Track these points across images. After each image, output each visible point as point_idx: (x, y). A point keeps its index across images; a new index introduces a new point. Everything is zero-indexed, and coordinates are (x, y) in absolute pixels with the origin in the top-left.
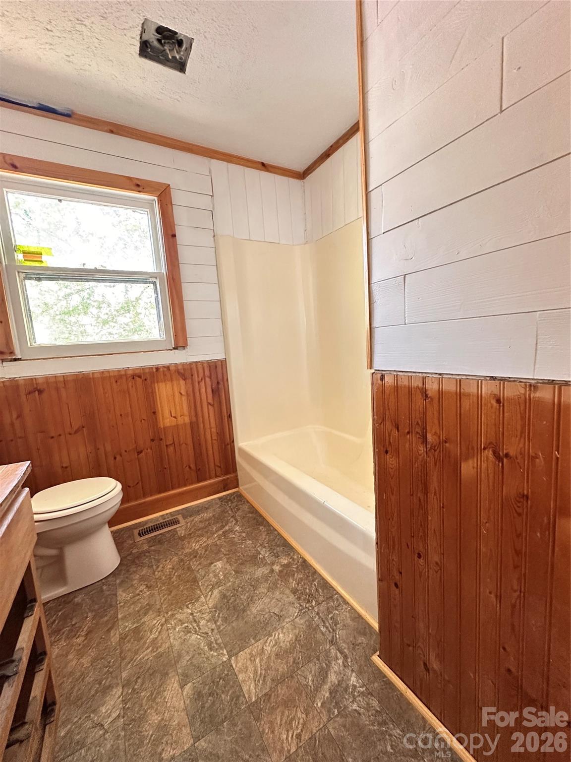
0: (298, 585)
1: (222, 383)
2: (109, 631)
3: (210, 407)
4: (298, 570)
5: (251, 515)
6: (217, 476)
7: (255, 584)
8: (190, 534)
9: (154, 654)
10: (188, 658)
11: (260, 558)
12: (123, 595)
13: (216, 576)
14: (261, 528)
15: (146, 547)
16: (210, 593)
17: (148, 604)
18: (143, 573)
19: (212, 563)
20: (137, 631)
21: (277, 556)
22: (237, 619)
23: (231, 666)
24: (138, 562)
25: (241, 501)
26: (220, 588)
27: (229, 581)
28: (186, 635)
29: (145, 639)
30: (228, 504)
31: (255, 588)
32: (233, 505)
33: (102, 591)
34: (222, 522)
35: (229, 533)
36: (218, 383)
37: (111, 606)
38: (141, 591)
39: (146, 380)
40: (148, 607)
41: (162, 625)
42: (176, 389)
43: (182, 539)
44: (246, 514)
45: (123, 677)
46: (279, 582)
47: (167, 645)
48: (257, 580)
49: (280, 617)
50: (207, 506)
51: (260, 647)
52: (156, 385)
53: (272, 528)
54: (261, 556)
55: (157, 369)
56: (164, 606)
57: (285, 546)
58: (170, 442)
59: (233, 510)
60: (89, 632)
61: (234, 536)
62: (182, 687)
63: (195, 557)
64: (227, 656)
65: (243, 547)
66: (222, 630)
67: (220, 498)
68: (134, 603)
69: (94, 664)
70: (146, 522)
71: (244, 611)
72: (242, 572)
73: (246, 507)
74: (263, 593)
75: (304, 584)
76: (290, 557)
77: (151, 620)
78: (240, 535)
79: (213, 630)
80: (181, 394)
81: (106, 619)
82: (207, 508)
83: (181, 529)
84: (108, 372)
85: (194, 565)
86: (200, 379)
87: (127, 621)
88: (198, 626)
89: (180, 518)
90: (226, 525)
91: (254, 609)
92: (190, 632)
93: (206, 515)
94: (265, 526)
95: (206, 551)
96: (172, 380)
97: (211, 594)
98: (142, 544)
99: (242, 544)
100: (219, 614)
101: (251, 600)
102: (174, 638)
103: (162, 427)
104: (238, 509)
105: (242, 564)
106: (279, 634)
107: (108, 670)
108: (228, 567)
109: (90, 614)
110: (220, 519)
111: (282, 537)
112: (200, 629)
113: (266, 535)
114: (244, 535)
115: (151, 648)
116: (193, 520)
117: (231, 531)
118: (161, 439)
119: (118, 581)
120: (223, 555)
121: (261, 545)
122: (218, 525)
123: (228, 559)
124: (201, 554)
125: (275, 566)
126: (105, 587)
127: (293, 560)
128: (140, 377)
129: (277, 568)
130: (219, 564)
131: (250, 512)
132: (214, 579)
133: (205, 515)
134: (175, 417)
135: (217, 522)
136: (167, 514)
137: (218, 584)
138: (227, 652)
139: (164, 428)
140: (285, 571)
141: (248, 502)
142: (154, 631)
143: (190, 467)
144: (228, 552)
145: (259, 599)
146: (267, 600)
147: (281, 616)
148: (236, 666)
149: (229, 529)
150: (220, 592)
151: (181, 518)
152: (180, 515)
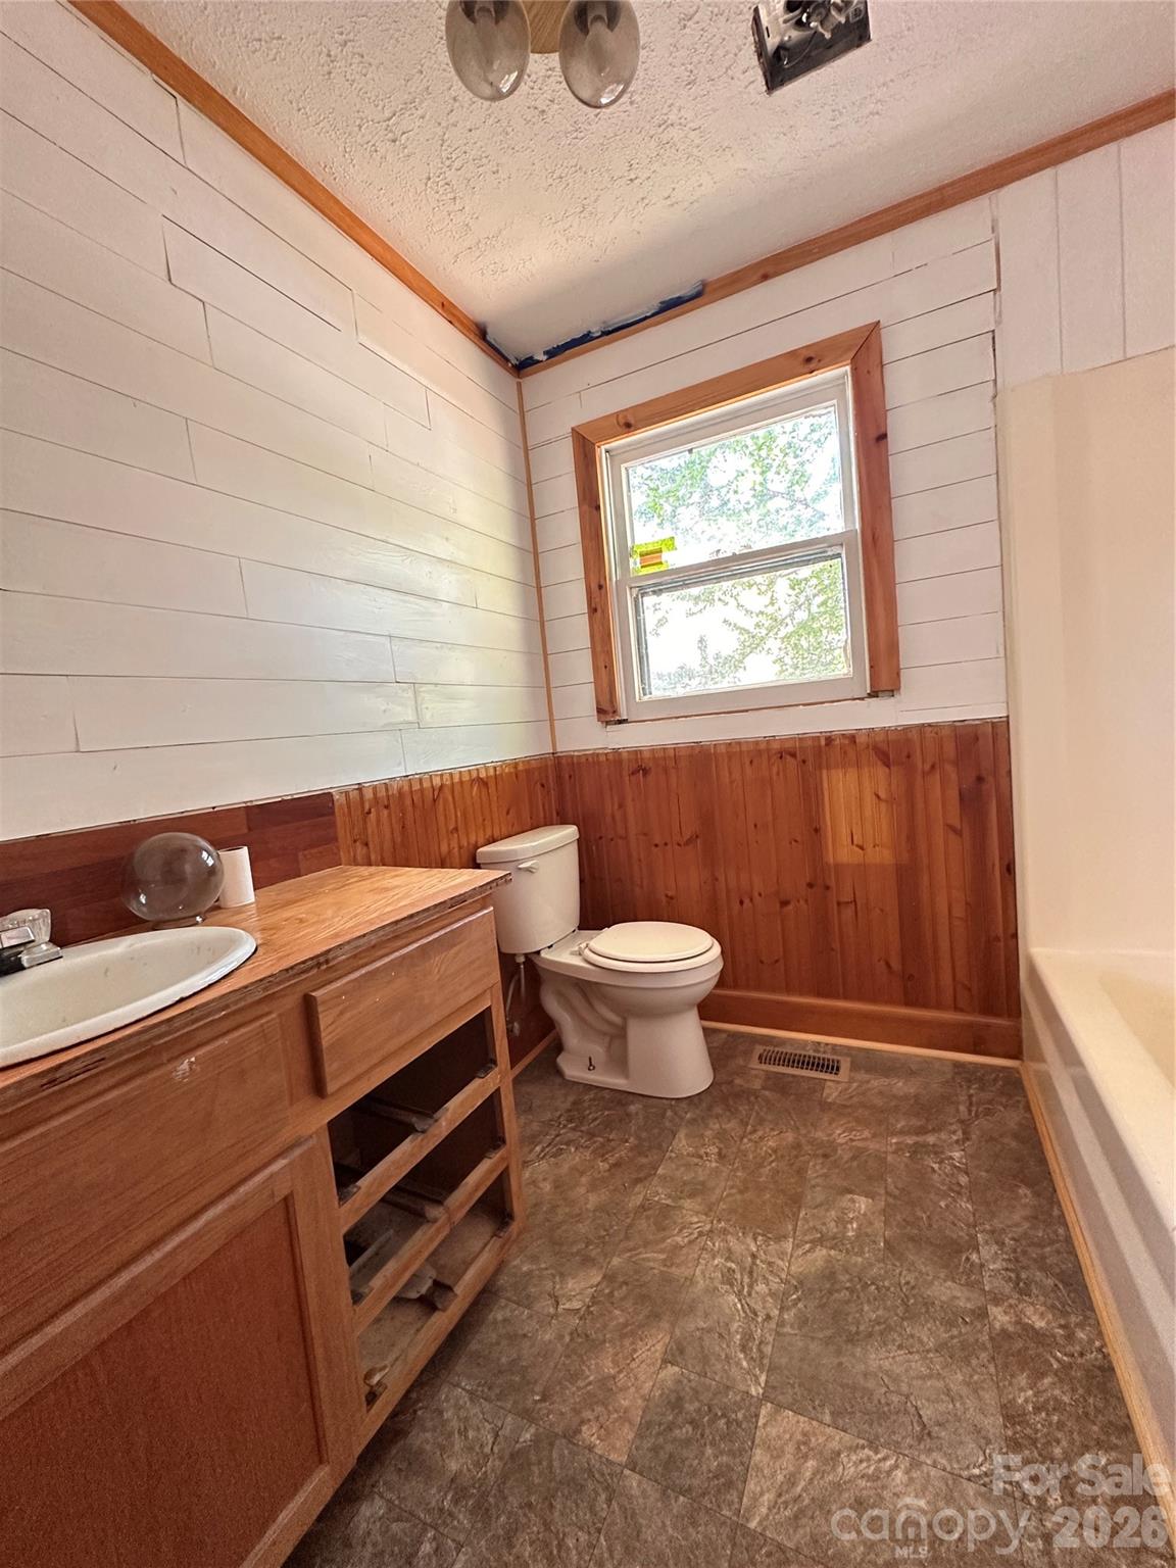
0: (1037, 1409)
1: (991, 779)
2: (638, 1181)
3: (952, 836)
4: (1064, 1374)
5: (1014, 1144)
6: (957, 1009)
7: (915, 1307)
8: (845, 1106)
9: (665, 1269)
10: (702, 1324)
11: (968, 1259)
12: (682, 1143)
13: (842, 1222)
14: (1023, 1190)
15: (757, 1085)
16: (807, 1246)
17: (703, 1183)
18: (727, 1126)
19: (850, 1192)
20: (666, 1210)
21: (1023, 1289)
22: (828, 1341)
23: (757, 1416)
24: (731, 1102)
25: (1010, 1097)
26: (832, 1252)
27: (861, 1253)
28: (723, 1283)
29: (667, 1233)
30: (969, 1087)
31: (910, 1315)
32: (982, 1094)
33: (663, 1116)
34: (928, 1120)
35: (928, 1153)
36: (980, 779)
37: (660, 1146)
38: (707, 1154)
39: (804, 762)
40: (699, 1187)
41: (701, 1234)
42: (866, 783)
43: (825, 1106)
44: (1001, 1136)
45: (612, 1263)
46: (984, 1356)
47: (687, 1273)
48: (928, 1304)
49: (925, 1433)
50: (914, 1067)
51: (835, 1445)
52: (824, 772)
53: (1056, 1212)
54: (974, 1257)
55: (829, 740)
56: (722, 1206)
57: (1066, 1285)
58: (847, 897)
59: (974, 1109)
60: (617, 1165)
61: (936, 1166)
62: (665, 1362)
63: (825, 1156)
64: (761, 1391)
65: (943, 1204)
66: (784, 1335)
67: (957, 1065)
68: (688, 1166)
69: (598, 1214)
70: (783, 1042)
71: (852, 1339)
72: (901, 1257)
73: (1013, 1119)
74: (920, 1341)
75: (1061, 1425)
76: (1063, 1322)
77: (691, 1212)
78: (953, 1175)
79: (768, 1317)
80: (878, 797)
81: (644, 1160)
82: (912, 1073)
83: (834, 1087)
84: (739, 743)
85: (815, 1170)
86: (927, 767)
87: (663, 1187)
88: (751, 1286)
89: (845, 1065)
90: (934, 1130)
91: (878, 1358)
92: (732, 1285)
93: (900, 1086)
94: (1037, 1194)
95: (854, 1158)
96: (858, 765)
97: (808, 1251)
98: (756, 1076)
99: (945, 1195)
100: (799, 1299)
101: (882, 1332)
102: (704, 1271)
103: (831, 861)
104: (988, 1113)
105: (912, 1239)
106: (896, 1466)
107: (604, 1237)
108: (879, 1225)
109: (632, 1140)
110: (927, 1112)
111: (1072, 1252)
112: (750, 1294)
113: (1026, 1218)
114: (964, 1180)
115: (663, 1256)
116: (868, 1082)
117: (936, 1151)
118: (828, 888)
119: (688, 1116)
120: (882, 1191)
121: (993, 1232)
122: (915, 1122)
123: (888, 1205)
124: (841, 1158)
125: (1000, 1309)
126: (669, 1113)
127: (1070, 1337)
128: (793, 755)
129: (1000, 1317)
130: (863, 1204)
131: (1015, 1136)
132: (833, 1224)
133: (900, 1084)
134: (862, 848)
135: (917, 1115)
136: (827, 1044)
137: (835, 1241)
138: (767, 1382)
139: (837, 866)
140: (1019, 1344)
141: (1028, 1108)
142: (686, 1232)
143: (888, 965)
144: (897, 1192)
145: (900, 1347)
146: (918, 1366)
147: (929, 1434)
148: (765, 1425)
149: (934, 1145)
150: (829, 1260)
151: (849, 1064)
152: (849, 1059)
